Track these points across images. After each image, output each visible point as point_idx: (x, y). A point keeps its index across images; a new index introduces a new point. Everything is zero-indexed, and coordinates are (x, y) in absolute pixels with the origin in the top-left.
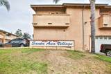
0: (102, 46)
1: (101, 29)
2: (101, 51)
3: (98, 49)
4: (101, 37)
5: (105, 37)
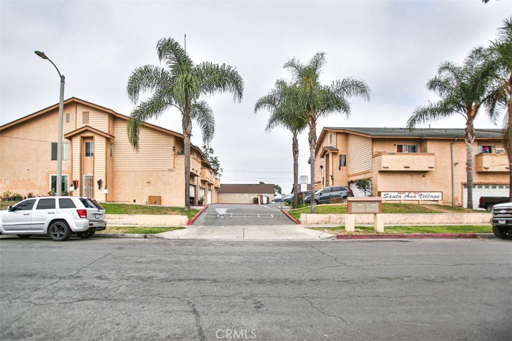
0: (482, 199)
1: (480, 173)
2: (481, 206)
3: (476, 203)
4: (480, 185)
5: (487, 185)
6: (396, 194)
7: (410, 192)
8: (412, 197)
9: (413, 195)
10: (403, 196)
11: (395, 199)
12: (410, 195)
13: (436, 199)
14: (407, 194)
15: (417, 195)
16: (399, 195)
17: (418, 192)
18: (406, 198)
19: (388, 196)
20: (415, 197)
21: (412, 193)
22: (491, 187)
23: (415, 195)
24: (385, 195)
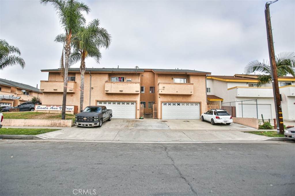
5: (114, 102)
6: (45, 106)
7: (54, 106)
8: (55, 109)
9: (56, 107)
10: (49, 108)
11: (44, 110)
12: (54, 107)
13: (70, 110)
14: (52, 106)
15: (58, 108)
16: (47, 107)
17: (59, 105)
18: (51, 109)
19: (40, 107)
20: (57, 108)
21: (55, 106)
22: (116, 103)
23: (57, 107)
24: (38, 107)
